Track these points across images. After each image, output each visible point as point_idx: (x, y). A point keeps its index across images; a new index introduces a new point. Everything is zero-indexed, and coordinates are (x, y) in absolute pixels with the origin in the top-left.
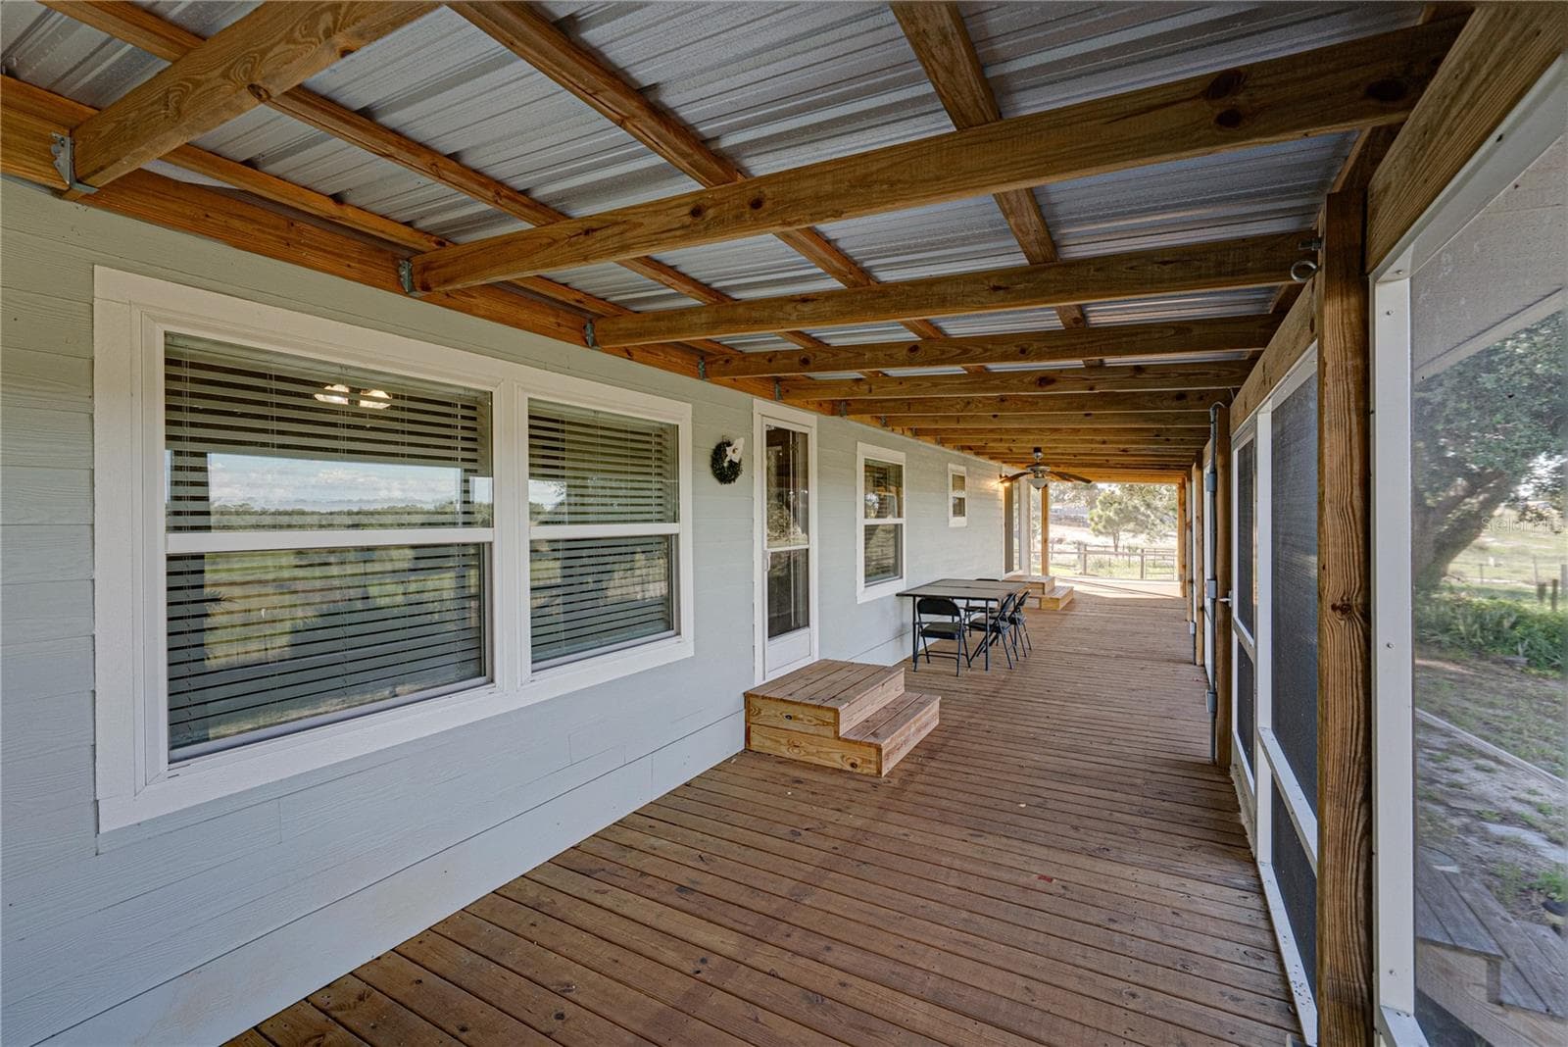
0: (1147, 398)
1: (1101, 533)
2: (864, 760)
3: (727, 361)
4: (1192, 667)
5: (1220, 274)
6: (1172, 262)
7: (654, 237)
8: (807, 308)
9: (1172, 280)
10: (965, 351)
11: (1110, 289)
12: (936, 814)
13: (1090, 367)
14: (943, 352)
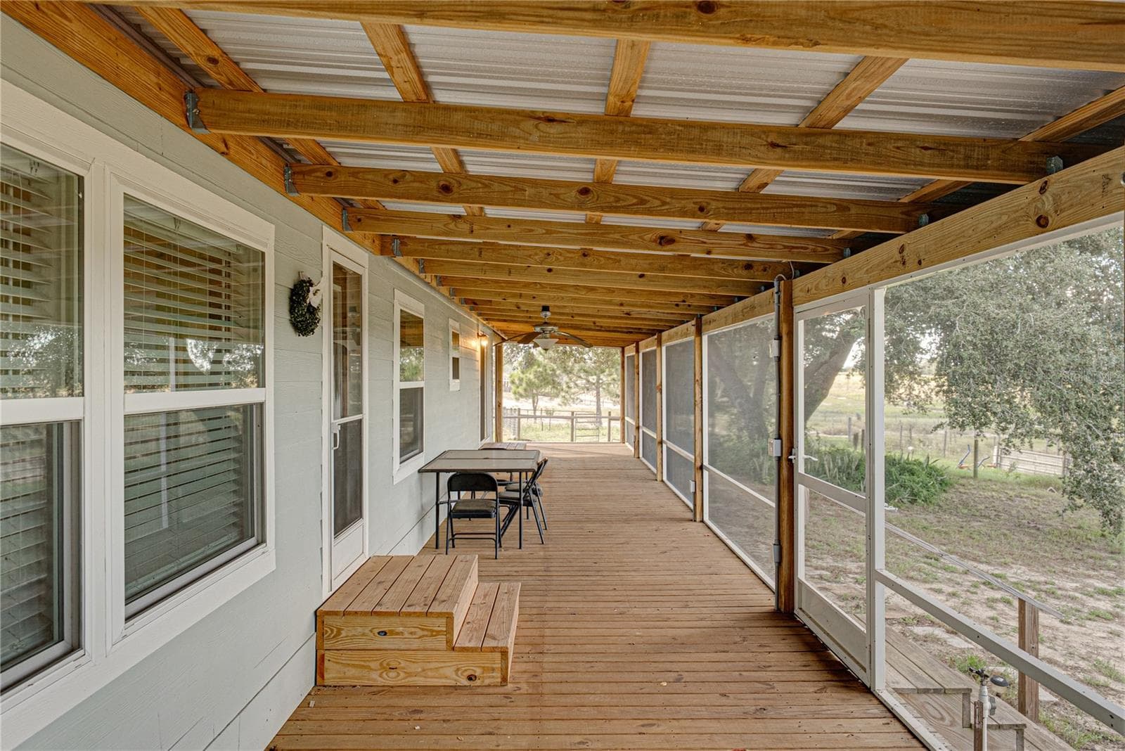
0: (721, 265)
1: (521, 396)
2: (484, 669)
3: (329, 174)
4: (695, 523)
5: (967, 167)
6: (931, 149)
7: (545, 12)
8: (554, 129)
9: (930, 165)
10: (643, 202)
11: (880, 164)
12: (593, 712)
13: (703, 230)
14: (618, 199)
